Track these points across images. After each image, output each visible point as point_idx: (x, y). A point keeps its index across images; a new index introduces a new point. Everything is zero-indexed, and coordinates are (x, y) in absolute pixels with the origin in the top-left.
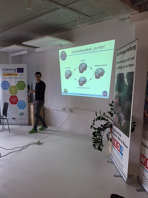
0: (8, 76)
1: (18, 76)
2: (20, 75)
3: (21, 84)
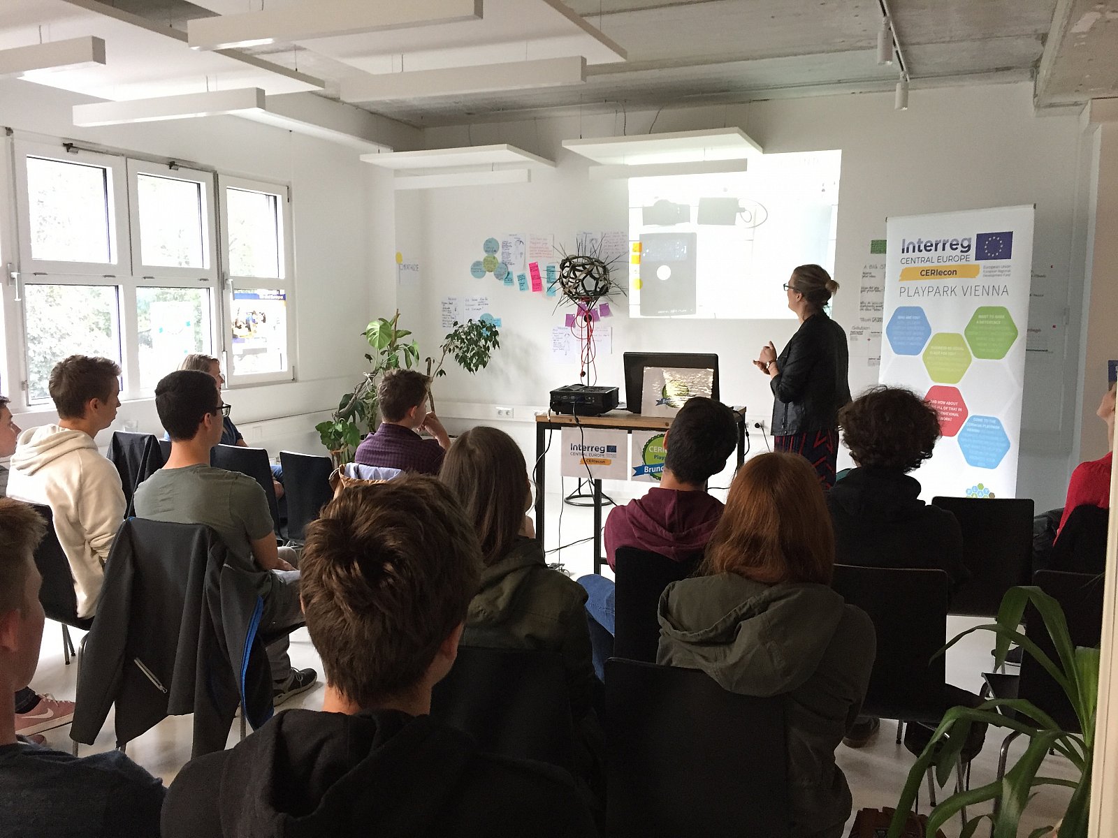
0: (926, 283)
1: (980, 280)
2: (991, 273)
3: (990, 322)
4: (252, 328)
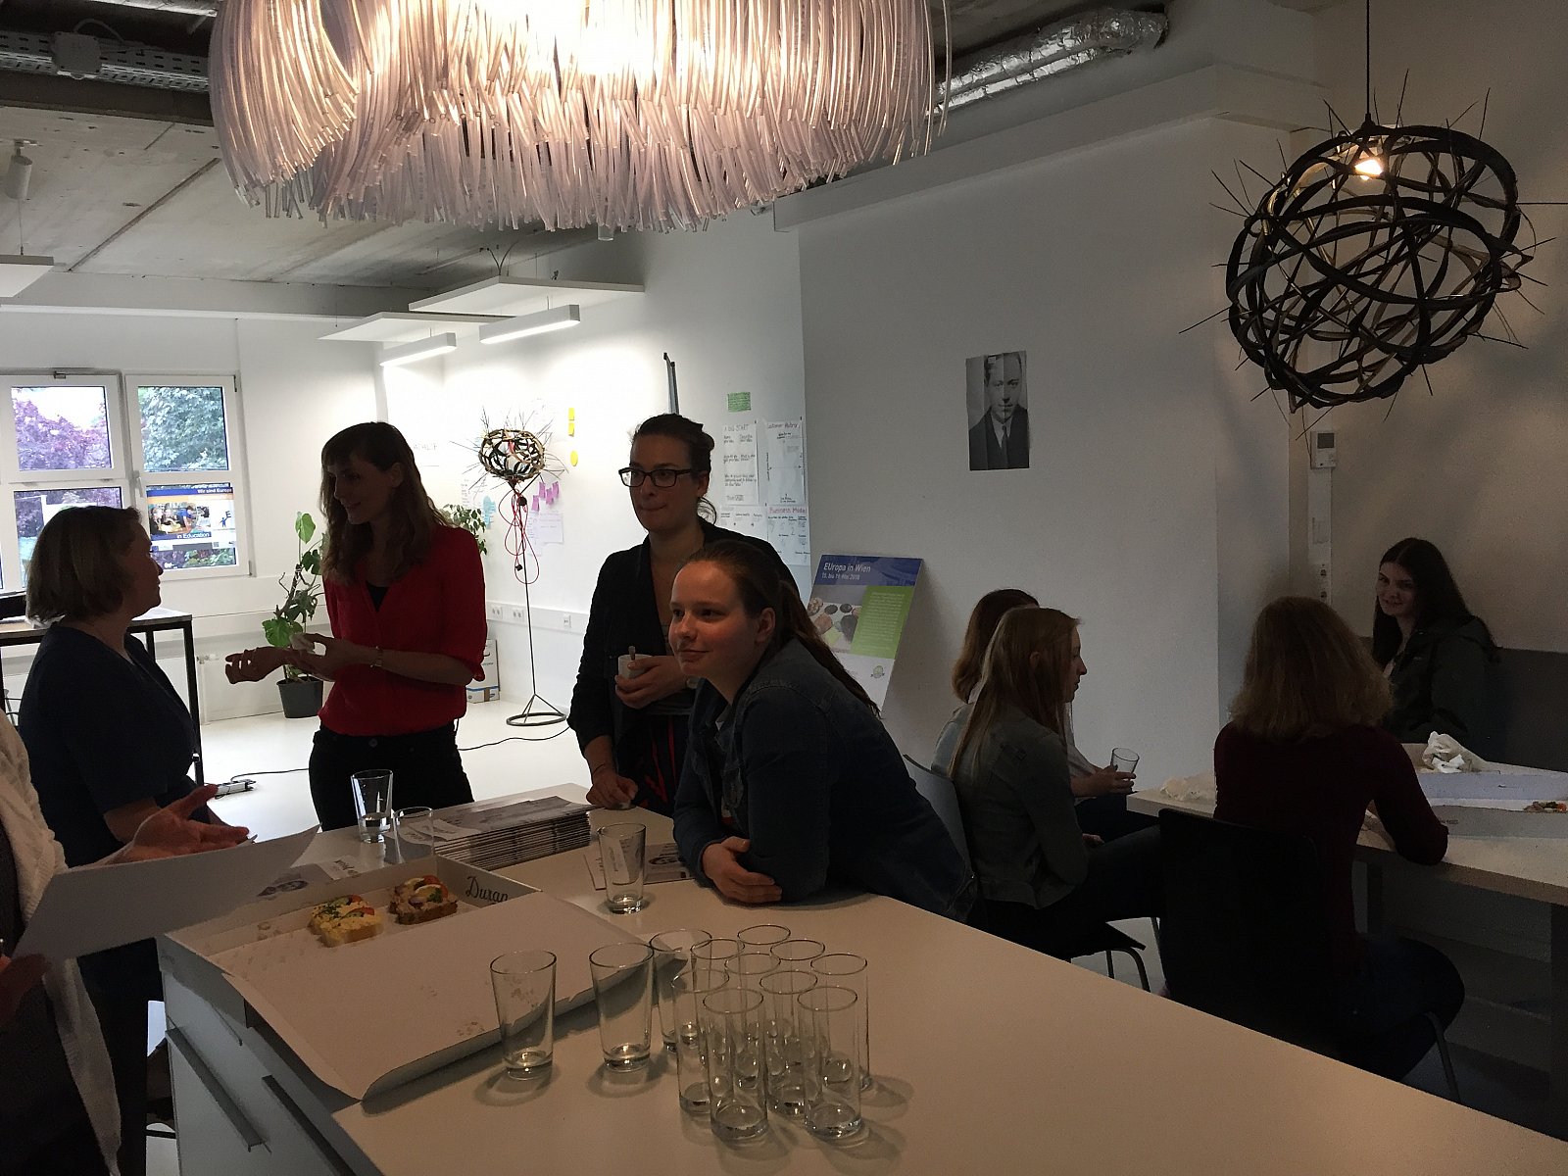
4: (187, 524)
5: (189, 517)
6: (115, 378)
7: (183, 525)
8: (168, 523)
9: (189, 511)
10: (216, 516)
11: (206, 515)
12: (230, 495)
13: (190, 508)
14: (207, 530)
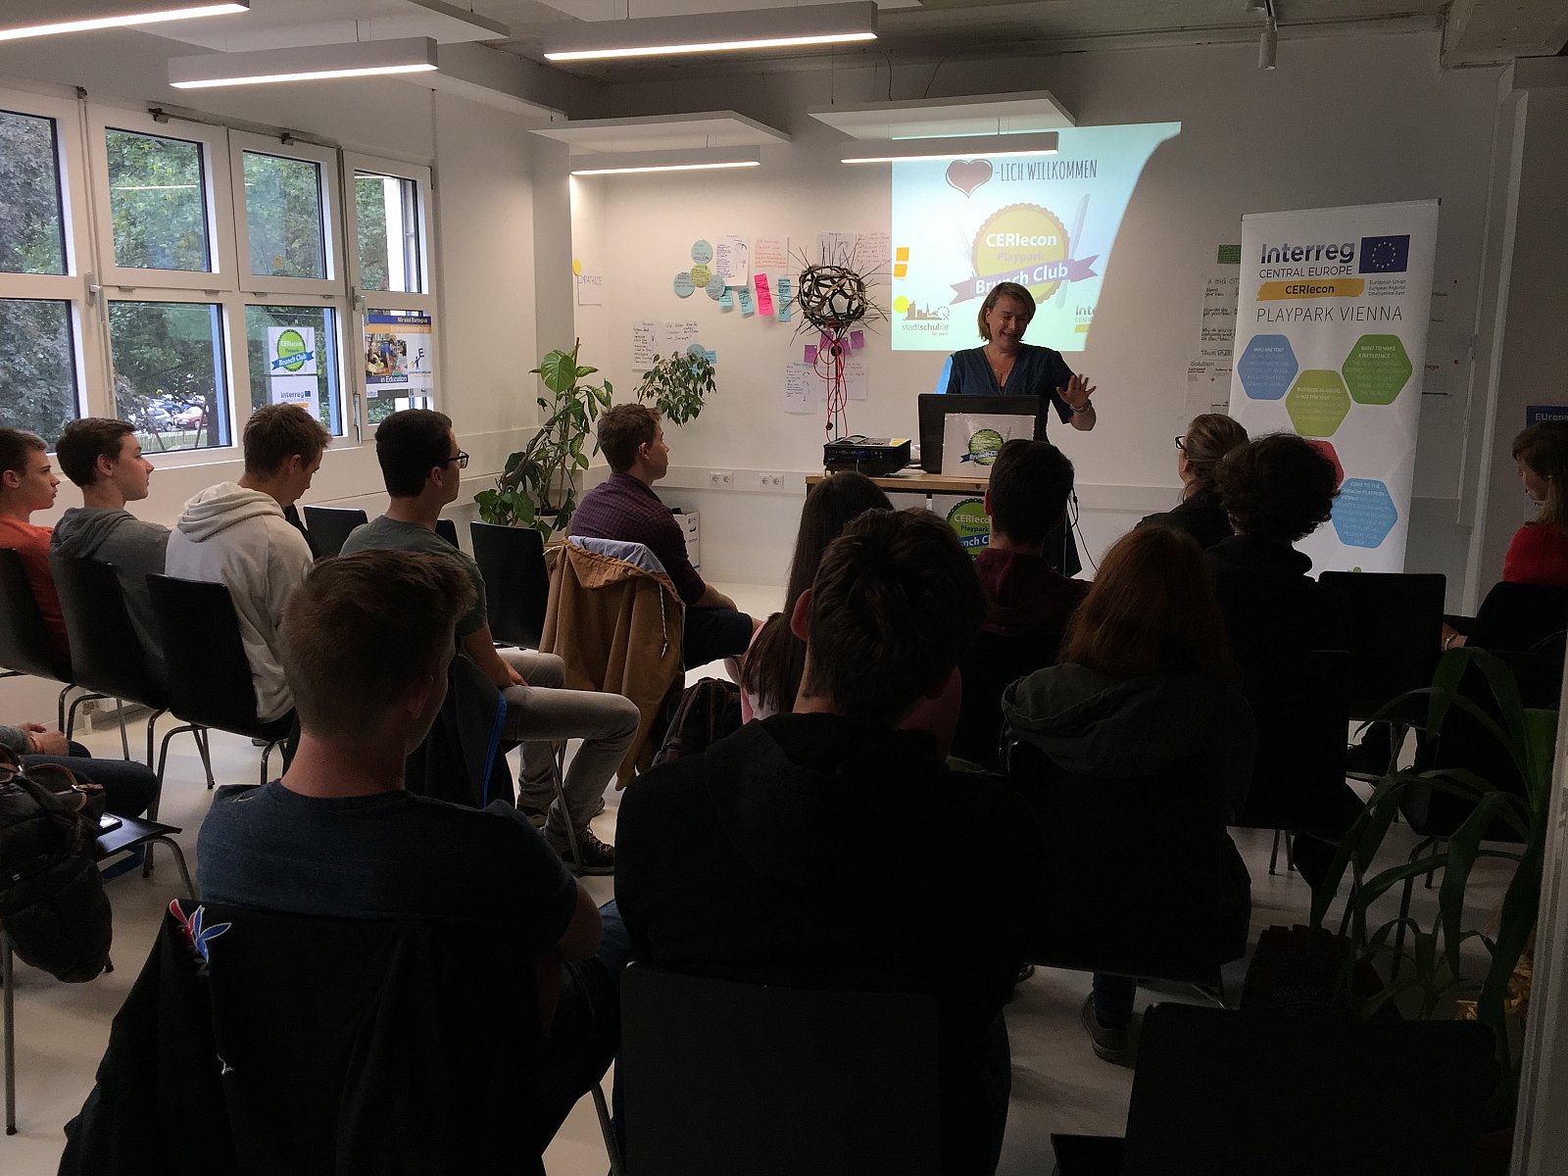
0: (1292, 303)
1: (1364, 300)
2: (1379, 290)
3: (1378, 356)
4: (390, 364)
5: (391, 353)
6: (335, 150)
7: (386, 365)
8: (374, 361)
9: (392, 347)
10: (412, 353)
11: (404, 353)
12: (426, 328)
13: (391, 341)
14: (405, 372)
